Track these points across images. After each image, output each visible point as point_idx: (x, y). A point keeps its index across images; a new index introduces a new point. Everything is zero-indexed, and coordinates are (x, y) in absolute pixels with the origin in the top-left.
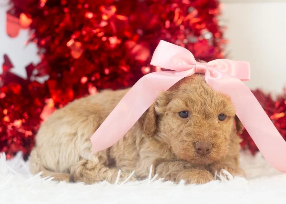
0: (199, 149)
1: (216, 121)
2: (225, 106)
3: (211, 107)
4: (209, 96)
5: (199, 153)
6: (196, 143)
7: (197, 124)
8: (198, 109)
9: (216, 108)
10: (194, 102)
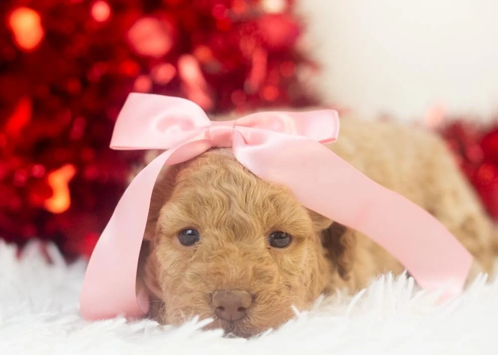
0: (221, 308)
1: (261, 243)
2: (278, 209)
3: (245, 212)
4: (240, 188)
5: (222, 318)
6: (214, 293)
7: (215, 252)
8: (216, 217)
9: (257, 213)
10: (205, 202)
